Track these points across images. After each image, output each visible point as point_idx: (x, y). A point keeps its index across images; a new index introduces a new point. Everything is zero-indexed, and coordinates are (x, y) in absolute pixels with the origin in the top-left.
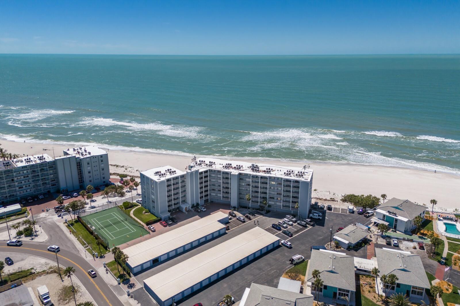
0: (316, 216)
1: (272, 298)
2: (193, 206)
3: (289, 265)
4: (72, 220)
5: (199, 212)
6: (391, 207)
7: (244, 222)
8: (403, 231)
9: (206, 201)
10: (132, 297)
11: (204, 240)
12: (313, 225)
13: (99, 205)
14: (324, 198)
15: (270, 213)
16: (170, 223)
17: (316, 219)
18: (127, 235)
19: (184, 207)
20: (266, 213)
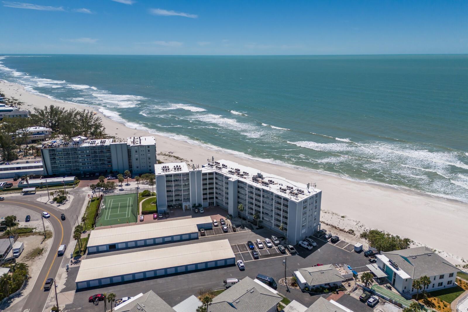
0: (305, 244)
1: (142, 310)
2: (194, 206)
3: (222, 287)
4: (97, 197)
5: (196, 213)
6: (401, 256)
7: (226, 232)
8: (401, 291)
9: (211, 204)
10: (67, 271)
11: (170, 239)
12: (293, 254)
13: (127, 189)
14: (342, 228)
15: (263, 229)
16: (160, 217)
17: (304, 248)
18: (119, 219)
19: (184, 204)
20: (257, 229)
